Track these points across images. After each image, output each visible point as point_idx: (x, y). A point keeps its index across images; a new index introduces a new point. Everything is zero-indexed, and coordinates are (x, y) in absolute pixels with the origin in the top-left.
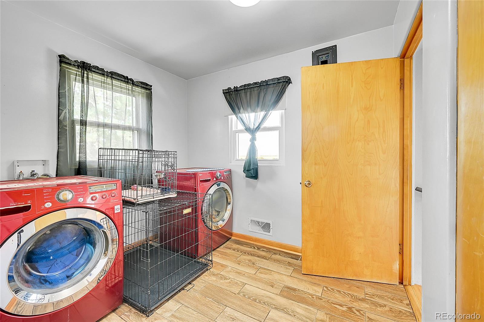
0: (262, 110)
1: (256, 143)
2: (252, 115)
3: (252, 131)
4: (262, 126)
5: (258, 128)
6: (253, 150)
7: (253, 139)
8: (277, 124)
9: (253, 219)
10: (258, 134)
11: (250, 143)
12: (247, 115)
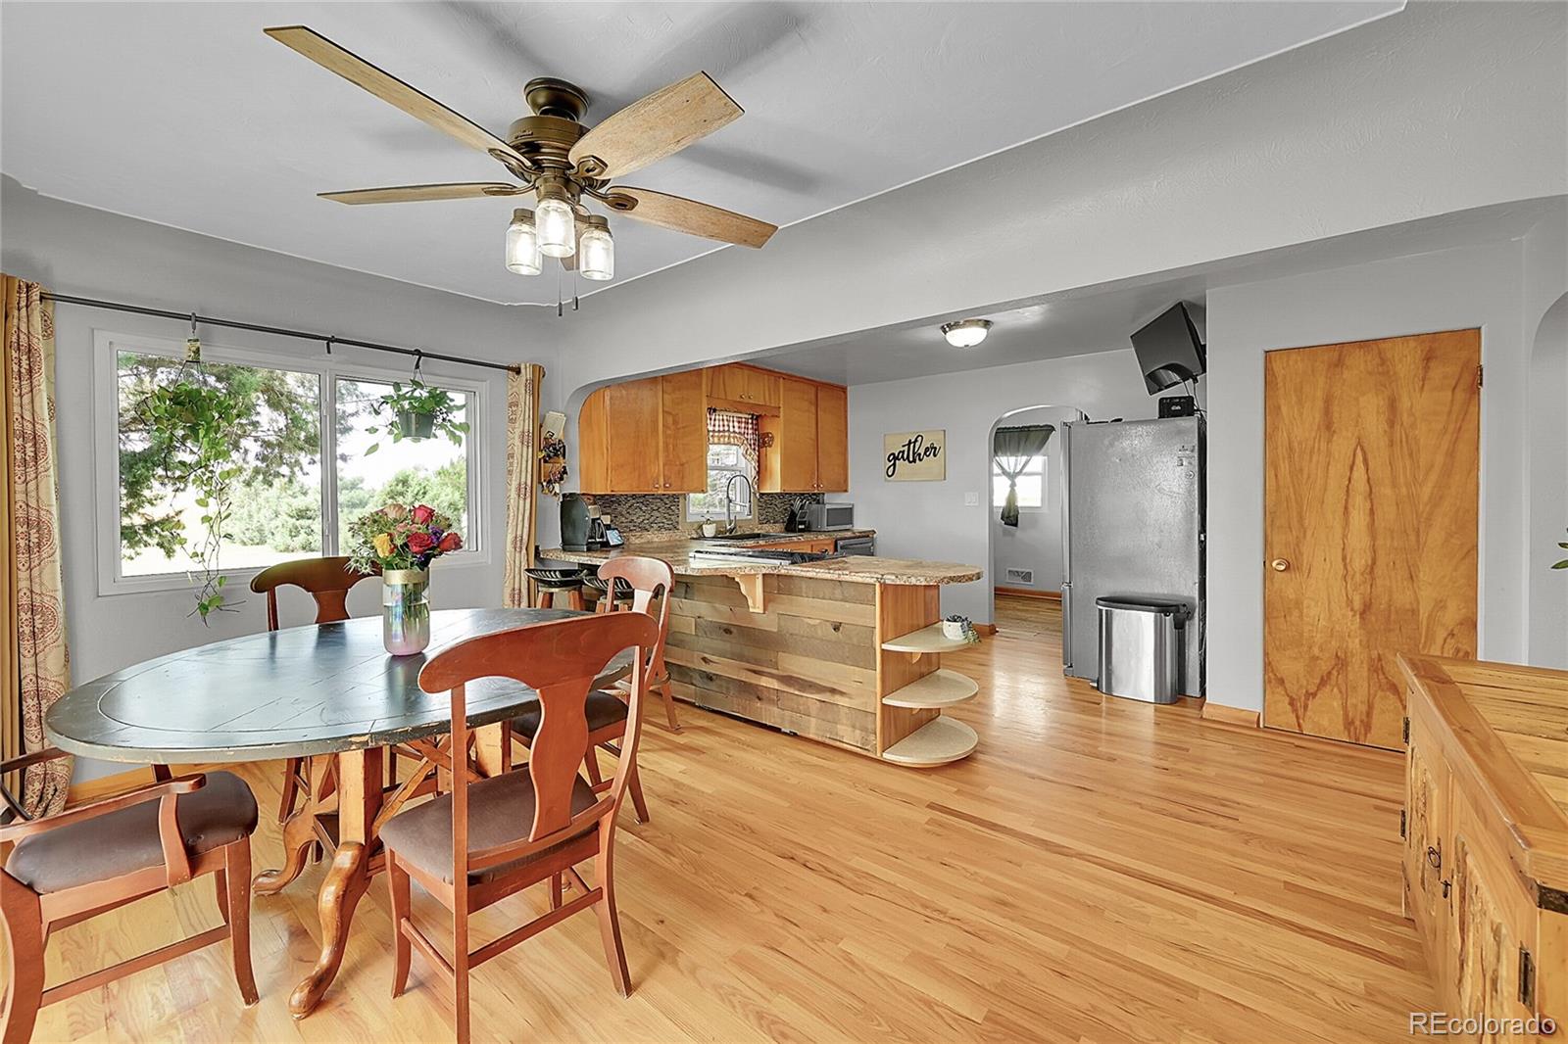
0: (1022, 455)
1: (1016, 488)
2: (1012, 459)
3: (1012, 476)
4: (1024, 471)
5: (1020, 472)
6: (1012, 498)
7: (1013, 485)
8: (1039, 469)
9: (1011, 569)
10: (1019, 480)
11: (1009, 489)
12: (1005, 458)
